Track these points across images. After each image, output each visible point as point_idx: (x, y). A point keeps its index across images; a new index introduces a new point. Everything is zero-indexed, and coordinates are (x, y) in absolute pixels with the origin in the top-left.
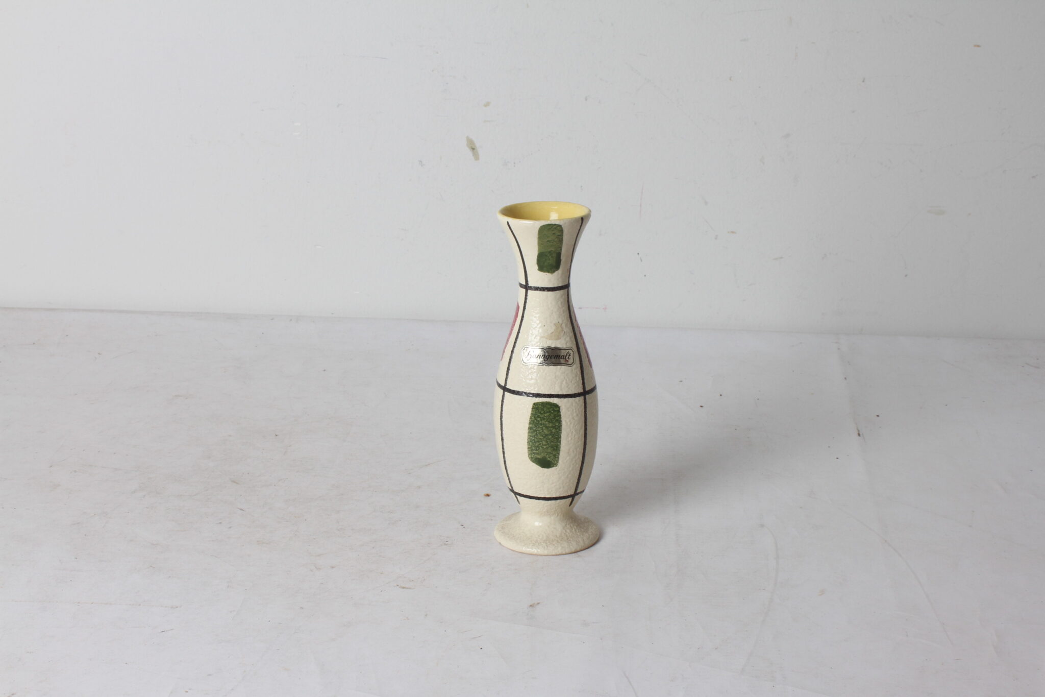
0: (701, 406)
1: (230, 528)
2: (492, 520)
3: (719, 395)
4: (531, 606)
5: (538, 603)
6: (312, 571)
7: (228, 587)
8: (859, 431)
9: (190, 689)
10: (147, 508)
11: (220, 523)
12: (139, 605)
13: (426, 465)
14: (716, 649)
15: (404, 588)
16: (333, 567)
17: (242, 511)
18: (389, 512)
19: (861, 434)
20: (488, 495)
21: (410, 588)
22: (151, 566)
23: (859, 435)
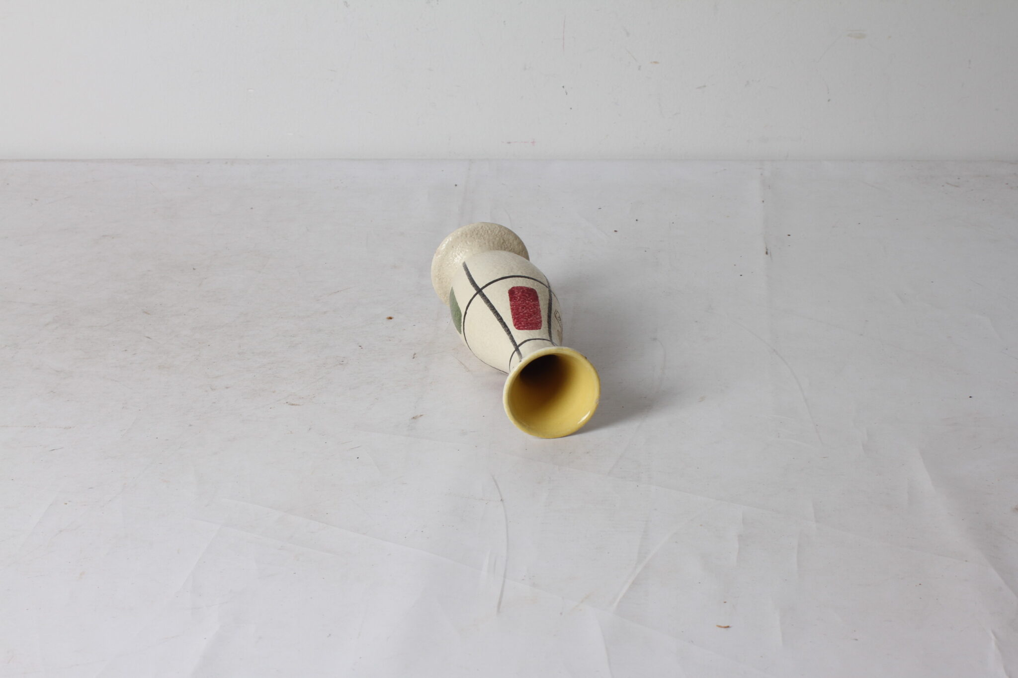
0: (615, 231)
1: (135, 354)
2: (390, 340)
3: (635, 220)
4: (413, 418)
5: (421, 416)
6: (206, 391)
7: (123, 407)
8: (767, 250)
9: (70, 501)
10: (57, 338)
11: (126, 350)
12: (35, 427)
13: (335, 293)
14: (588, 453)
15: (292, 405)
16: (227, 388)
17: (149, 339)
18: (291, 336)
19: (769, 252)
20: (390, 318)
21: (299, 405)
22: (52, 391)
23: (767, 253)
